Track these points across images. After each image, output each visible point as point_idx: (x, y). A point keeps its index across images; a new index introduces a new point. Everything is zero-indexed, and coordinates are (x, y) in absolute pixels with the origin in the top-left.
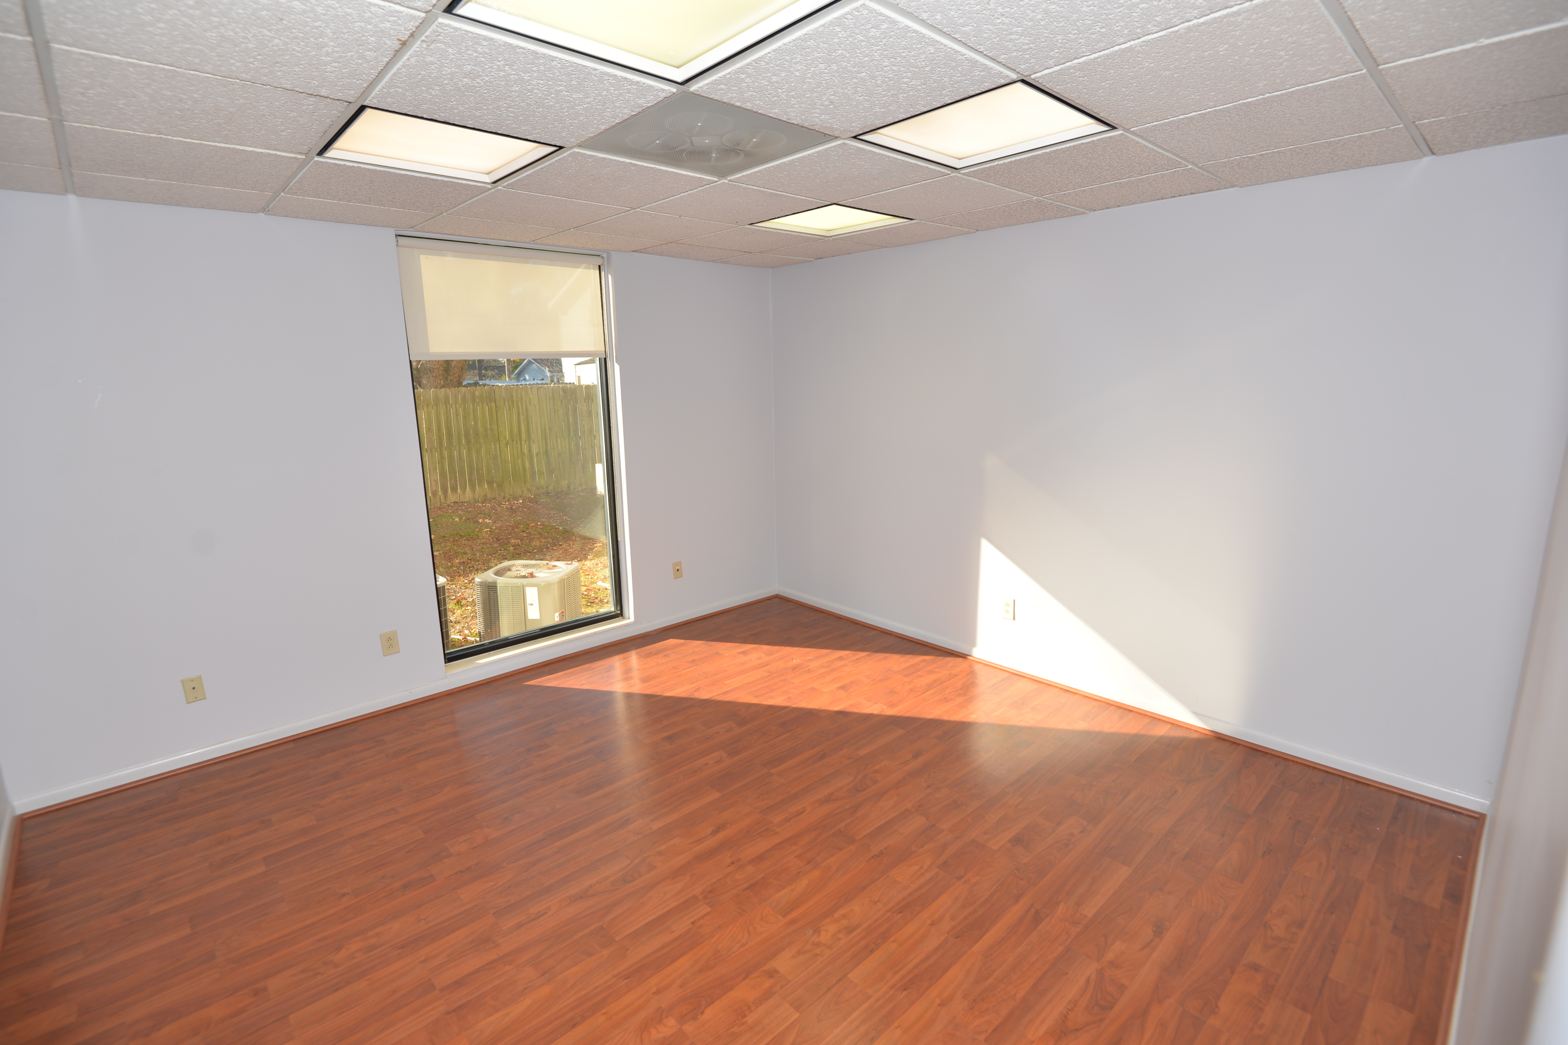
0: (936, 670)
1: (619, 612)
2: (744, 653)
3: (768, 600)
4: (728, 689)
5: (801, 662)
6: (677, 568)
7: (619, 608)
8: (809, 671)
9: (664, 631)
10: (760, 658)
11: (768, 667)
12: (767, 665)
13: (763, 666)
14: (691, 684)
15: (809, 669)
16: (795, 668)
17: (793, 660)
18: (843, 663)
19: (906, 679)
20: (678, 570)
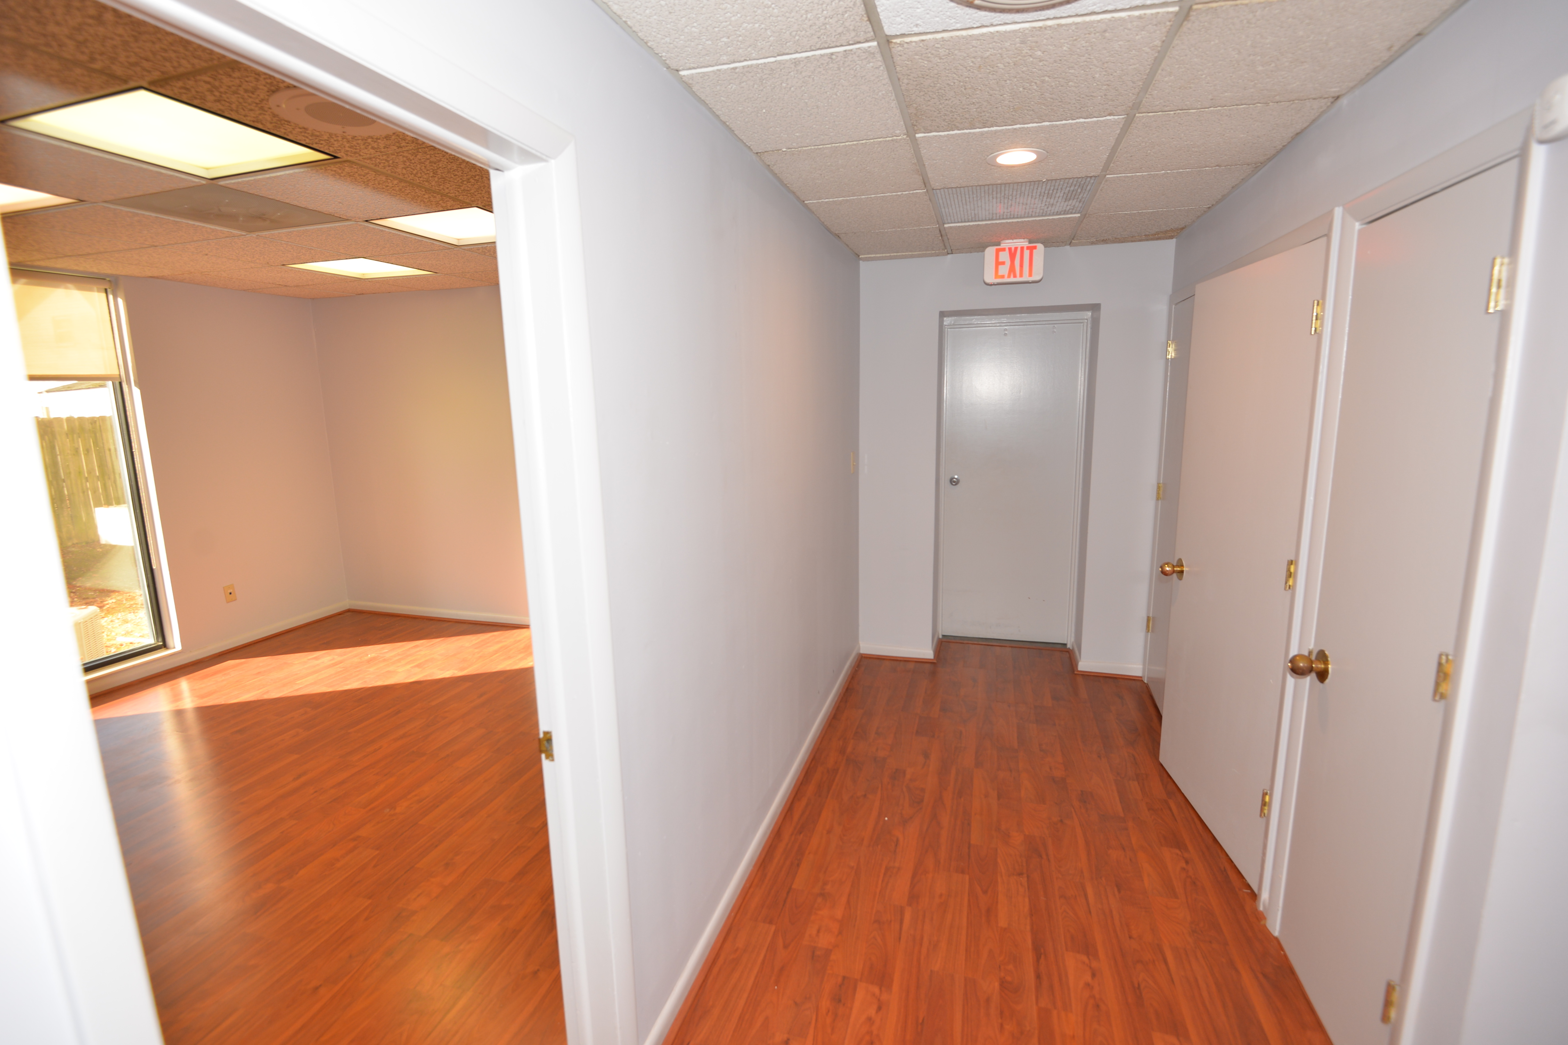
0: (503, 640)
1: (161, 643)
2: (316, 658)
3: (339, 615)
4: (300, 686)
5: (376, 655)
6: (229, 592)
7: (160, 639)
8: (385, 660)
9: (220, 656)
10: (333, 659)
11: (342, 664)
12: (341, 663)
13: (337, 665)
14: (259, 690)
15: (384, 659)
16: (370, 661)
17: (368, 655)
18: (418, 649)
19: (476, 650)
20: (230, 593)
